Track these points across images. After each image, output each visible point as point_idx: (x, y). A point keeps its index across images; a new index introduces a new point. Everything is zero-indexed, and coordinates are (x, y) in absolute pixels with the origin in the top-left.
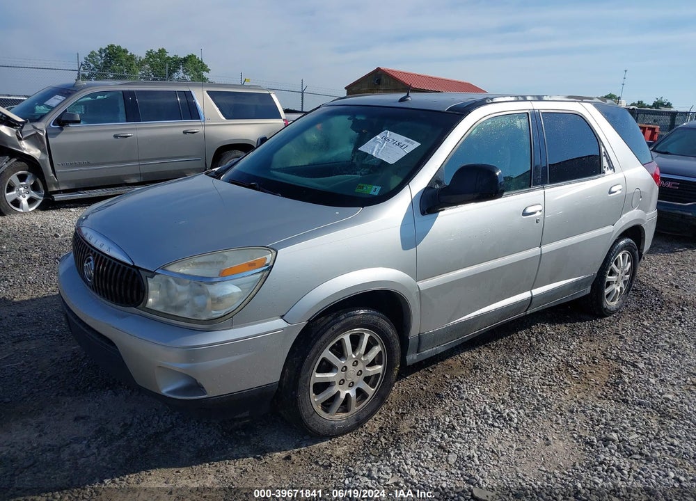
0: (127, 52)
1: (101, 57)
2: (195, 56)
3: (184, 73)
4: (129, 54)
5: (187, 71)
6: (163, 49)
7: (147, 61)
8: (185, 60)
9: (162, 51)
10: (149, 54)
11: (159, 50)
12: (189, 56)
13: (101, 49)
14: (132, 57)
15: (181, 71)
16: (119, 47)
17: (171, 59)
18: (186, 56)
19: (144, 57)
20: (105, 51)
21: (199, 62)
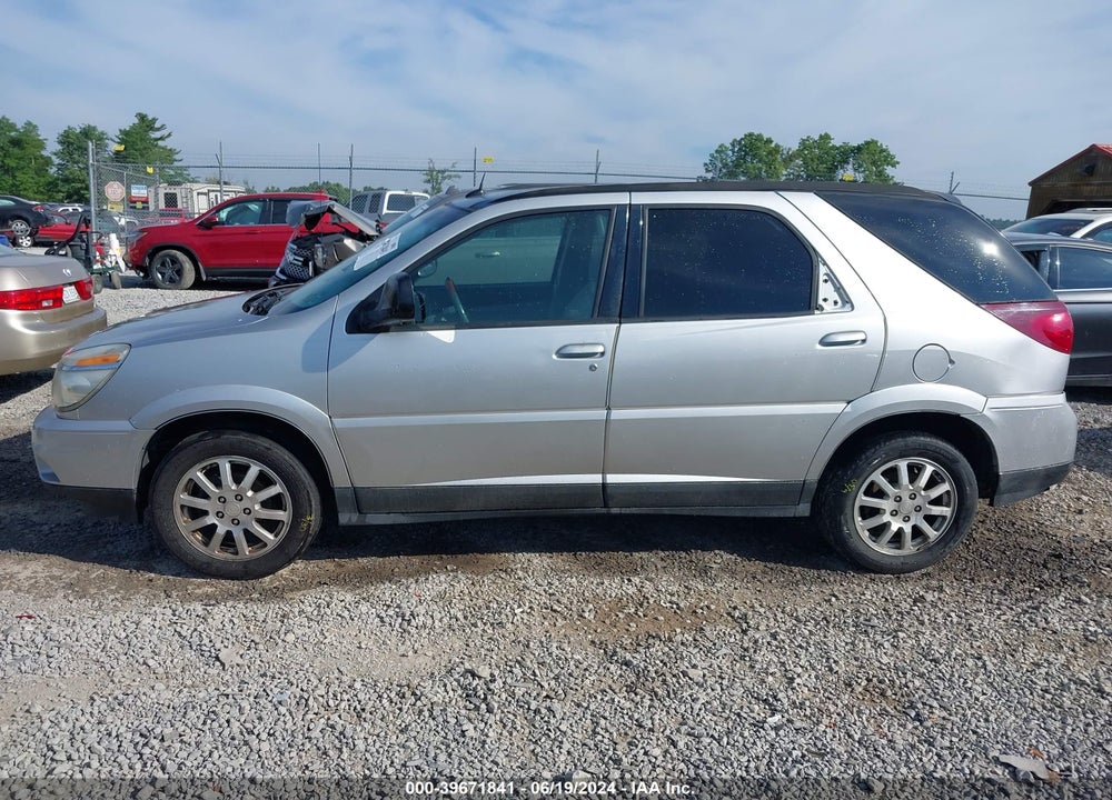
0: (771, 142)
1: (733, 152)
2: (876, 142)
3: (855, 170)
4: (773, 145)
5: (860, 166)
6: (826, 134)
7: (799, 154)
8: (859, 149)
9: (825, 138)
10: (805, 144)
11: (821, 136)
12: (867, 143)
13: (735, 140)
14: (777, 149)
15: (850, 166)
16: (760, 136)
17: (837, 148)
18: (861, 142)
19: (795, 147)
20: (740, 142)
21: (883, 151)
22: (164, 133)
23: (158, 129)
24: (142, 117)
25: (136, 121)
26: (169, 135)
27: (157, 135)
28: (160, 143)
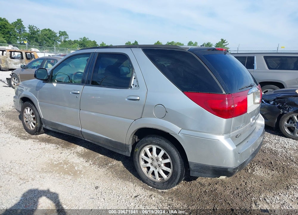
22: (227, 43)
23: (226, 43)
24: (222, 40)
25: (221, 41)
26: (228, 44)
27: (225, 44)
28: (225, 46)
